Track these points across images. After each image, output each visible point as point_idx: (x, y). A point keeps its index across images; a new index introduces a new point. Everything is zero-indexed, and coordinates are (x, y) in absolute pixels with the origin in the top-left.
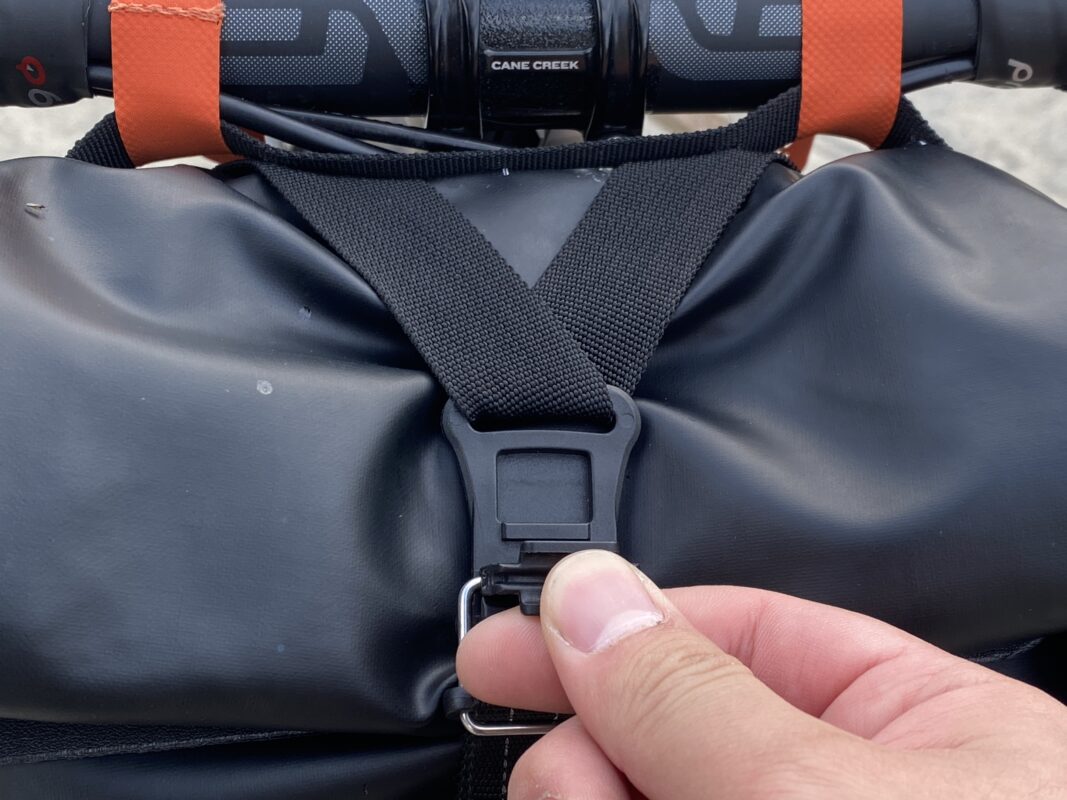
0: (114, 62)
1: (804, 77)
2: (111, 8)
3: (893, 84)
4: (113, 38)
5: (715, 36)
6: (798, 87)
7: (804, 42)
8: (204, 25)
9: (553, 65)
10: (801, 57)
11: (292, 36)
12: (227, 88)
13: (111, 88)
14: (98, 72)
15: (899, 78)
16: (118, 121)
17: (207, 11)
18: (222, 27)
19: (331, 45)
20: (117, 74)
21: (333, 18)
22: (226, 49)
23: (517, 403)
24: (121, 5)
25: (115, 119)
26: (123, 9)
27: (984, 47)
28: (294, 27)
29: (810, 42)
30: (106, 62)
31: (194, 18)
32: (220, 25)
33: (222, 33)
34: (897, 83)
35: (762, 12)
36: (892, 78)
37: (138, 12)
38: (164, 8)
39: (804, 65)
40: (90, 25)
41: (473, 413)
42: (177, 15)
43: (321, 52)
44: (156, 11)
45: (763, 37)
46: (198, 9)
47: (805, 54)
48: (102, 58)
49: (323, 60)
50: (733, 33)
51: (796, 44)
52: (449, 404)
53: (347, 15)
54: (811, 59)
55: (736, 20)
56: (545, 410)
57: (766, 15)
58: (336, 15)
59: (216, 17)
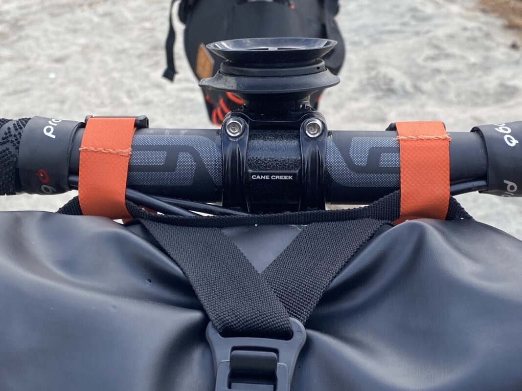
0: (80, 173)
1: (402, 186)
2: (80, 149)
3: (446, 190)
4: (80, 162)
5: (358, 166)
6: (399, 190)
7: (401, 170)
8: (122, 157)
9: (281, 178)
10: (400, 177)
11: (161, 163)
12: (130, 186)
13: (78, 185)
14: (72, 178)
15: (449, 187)
16: (79, 200)
17: (124, 151)
18: (130, 159)
19: (179, 167)
20: (81, 179)
21: (180, 156)
22: (131, 168)
23: (243, 324)
24: (85, 148)
25: (78, 199)
26: (86, 149)
27: (491, 174)
28: (163, 159)
29: (404, 170)
30: (76, 173)
31: (117, 154)
32: (129, 158)
33: (130, 161)
34: (448, 190)
35: (380, 156)
36: (445, 188)
37: (92, 151)
38: (104, 149)
39: (401, 180)
40: (70, 157)
41: (221, 328)
42: (110, 153)
43: (174, 170)
44: (100, 151)
45: (381, 167)
46: (120, 150)
47: (401, 175)
48: (75, 172)
49: (175, 174)
50: (367, 165)
51: (397, 171)
52: (210, 324)
53: (187, 154)
54: (405, 177)
55: (368, 159)
56: (257, 328)
57: (383, 157)
58: (182, 154)
59: (127, 154)
